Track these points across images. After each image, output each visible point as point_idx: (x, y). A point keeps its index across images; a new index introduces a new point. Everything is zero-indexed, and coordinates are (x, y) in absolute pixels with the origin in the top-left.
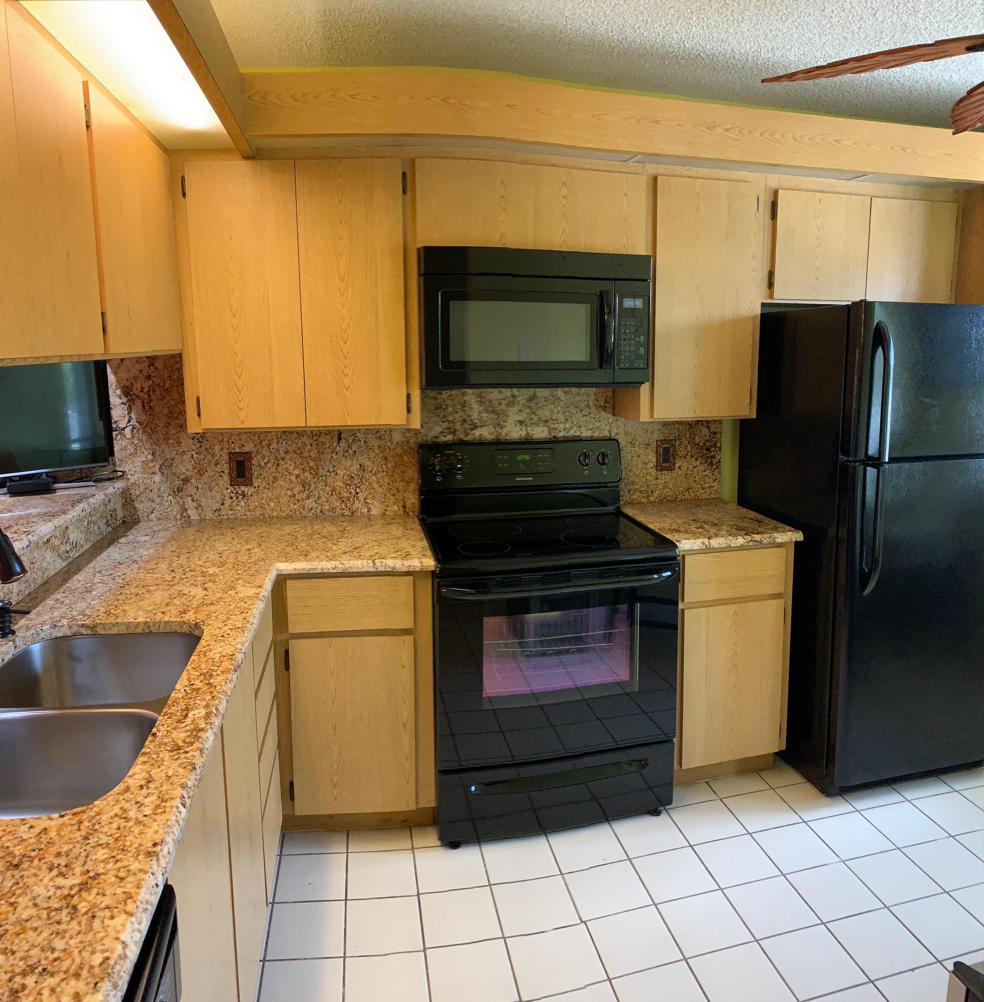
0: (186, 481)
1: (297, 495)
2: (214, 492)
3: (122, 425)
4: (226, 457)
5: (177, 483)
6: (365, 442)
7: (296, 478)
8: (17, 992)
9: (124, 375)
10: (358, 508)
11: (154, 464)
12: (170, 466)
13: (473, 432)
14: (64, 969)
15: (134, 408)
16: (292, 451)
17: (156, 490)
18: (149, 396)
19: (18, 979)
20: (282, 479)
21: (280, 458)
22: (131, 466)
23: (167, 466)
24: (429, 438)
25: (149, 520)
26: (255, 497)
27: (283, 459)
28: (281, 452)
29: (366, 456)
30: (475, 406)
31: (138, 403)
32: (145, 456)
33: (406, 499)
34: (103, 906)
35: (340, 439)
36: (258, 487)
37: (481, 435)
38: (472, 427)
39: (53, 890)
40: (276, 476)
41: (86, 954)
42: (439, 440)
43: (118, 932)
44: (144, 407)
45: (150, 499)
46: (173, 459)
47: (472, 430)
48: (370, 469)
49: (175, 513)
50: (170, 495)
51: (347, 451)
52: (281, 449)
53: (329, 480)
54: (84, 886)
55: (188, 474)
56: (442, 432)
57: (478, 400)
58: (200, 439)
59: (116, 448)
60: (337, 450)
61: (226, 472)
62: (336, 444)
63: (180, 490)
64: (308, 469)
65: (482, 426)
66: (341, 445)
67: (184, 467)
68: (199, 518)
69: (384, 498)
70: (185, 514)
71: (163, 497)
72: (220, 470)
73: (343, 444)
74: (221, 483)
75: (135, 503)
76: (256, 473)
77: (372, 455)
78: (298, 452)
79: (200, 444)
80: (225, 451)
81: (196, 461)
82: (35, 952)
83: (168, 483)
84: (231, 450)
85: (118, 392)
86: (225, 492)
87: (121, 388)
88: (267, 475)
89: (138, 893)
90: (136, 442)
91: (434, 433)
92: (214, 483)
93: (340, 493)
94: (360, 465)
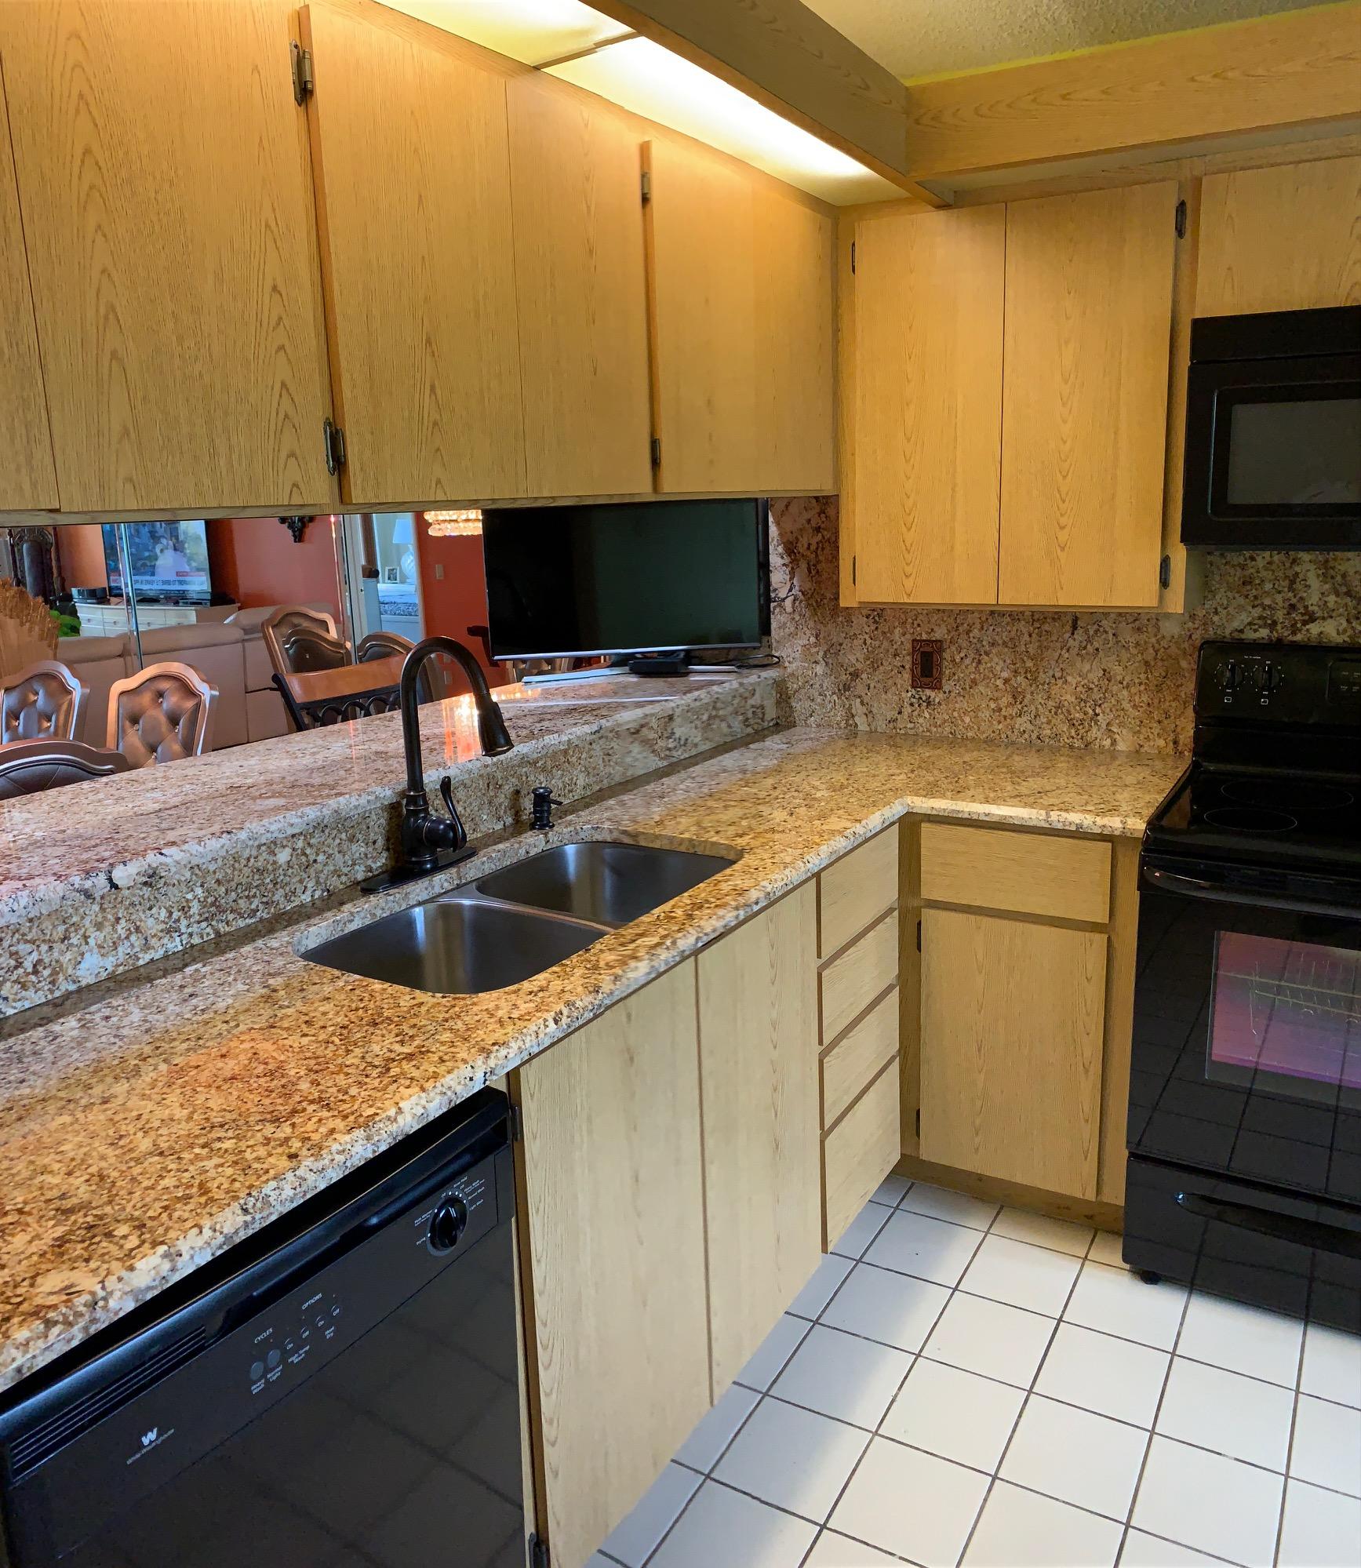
0: (855, 675)
1: (1004, 709)
2: (889, 695)
3: (782, 595)
4: (908, 646)
5: (844, 677)
6: (1114, 635)
7: (1004, 684)
8: (296, 1112)
9: (788, 526)
10: (1096, 738)
11: (817, 649)
12: (837, 654)
13: (1307, 627)
14: (341, 1109)
15: (797, 571)
16: (1000, 642)
17: (817, 686)
18: (817, 556)
19: (304, 1104)
20: (983, 683)
21: (982, 653)
22: (790, 650)
23: (833, 651)
24: (1227, 632)
25: (807, 725)
26: (943, 706)
27: (987, 654)
28: (984, 643)
29: (1114, 657)
30: (1314, 581)
31: (804, 565)
32: (806, 638)
33: (1179, 729)
34: (409, 1076)
35: (1075, 627)
36: (950, 692)
37: (1321, 633)
38: (1307, 617)
39: (385, 1050)
40: (975, 678)
41: (364, 1106)
42: (1243, 636)
43: (402, 1099)
44: (810, 572)
45: (809, 697)
46: (841, 645)
47: (1305, 623)
48: (1119, 678)
49: (839, 718)
50: (834, 693)
51: (1085, 648)
52: (985, 638)
53: (1055, 690)
54: (410, 1057)
55: (859, 666)
56: (1250, 624)
57: (1320, 572)
58: (877, 618)
59: (774, 625)
60: (1068, 645)
61: (907, 667)
62: (1068, 635)
63: (847, 688)
64: (1022, 671)
65: (1324, 618)
66: (1075, 636)
67: (854, 656)
68: (868, 729)
69: (1140, 726)
70: (851, 722)
71: (826, 696)
72: (900, 664)
73: (1079, 635)
74: (899, 682)
75: (792, 700)
76: (947, 672)
77: (1125, 655)
78: (1010, 644)
79: (875, 625)
80: (908, 636)
81: (870, 649)
82: (334, 1090)
83: (833, 677)
84: (915, 636)
85: (780, 549)
86: (904, 694)
87: (783, 543)
88: (962, 675)
89: (444, 1076)
90: (797, 618)
91: (1236, 624)
92: (890, 682)
93: (1069, 712)
94: (1104, 671)
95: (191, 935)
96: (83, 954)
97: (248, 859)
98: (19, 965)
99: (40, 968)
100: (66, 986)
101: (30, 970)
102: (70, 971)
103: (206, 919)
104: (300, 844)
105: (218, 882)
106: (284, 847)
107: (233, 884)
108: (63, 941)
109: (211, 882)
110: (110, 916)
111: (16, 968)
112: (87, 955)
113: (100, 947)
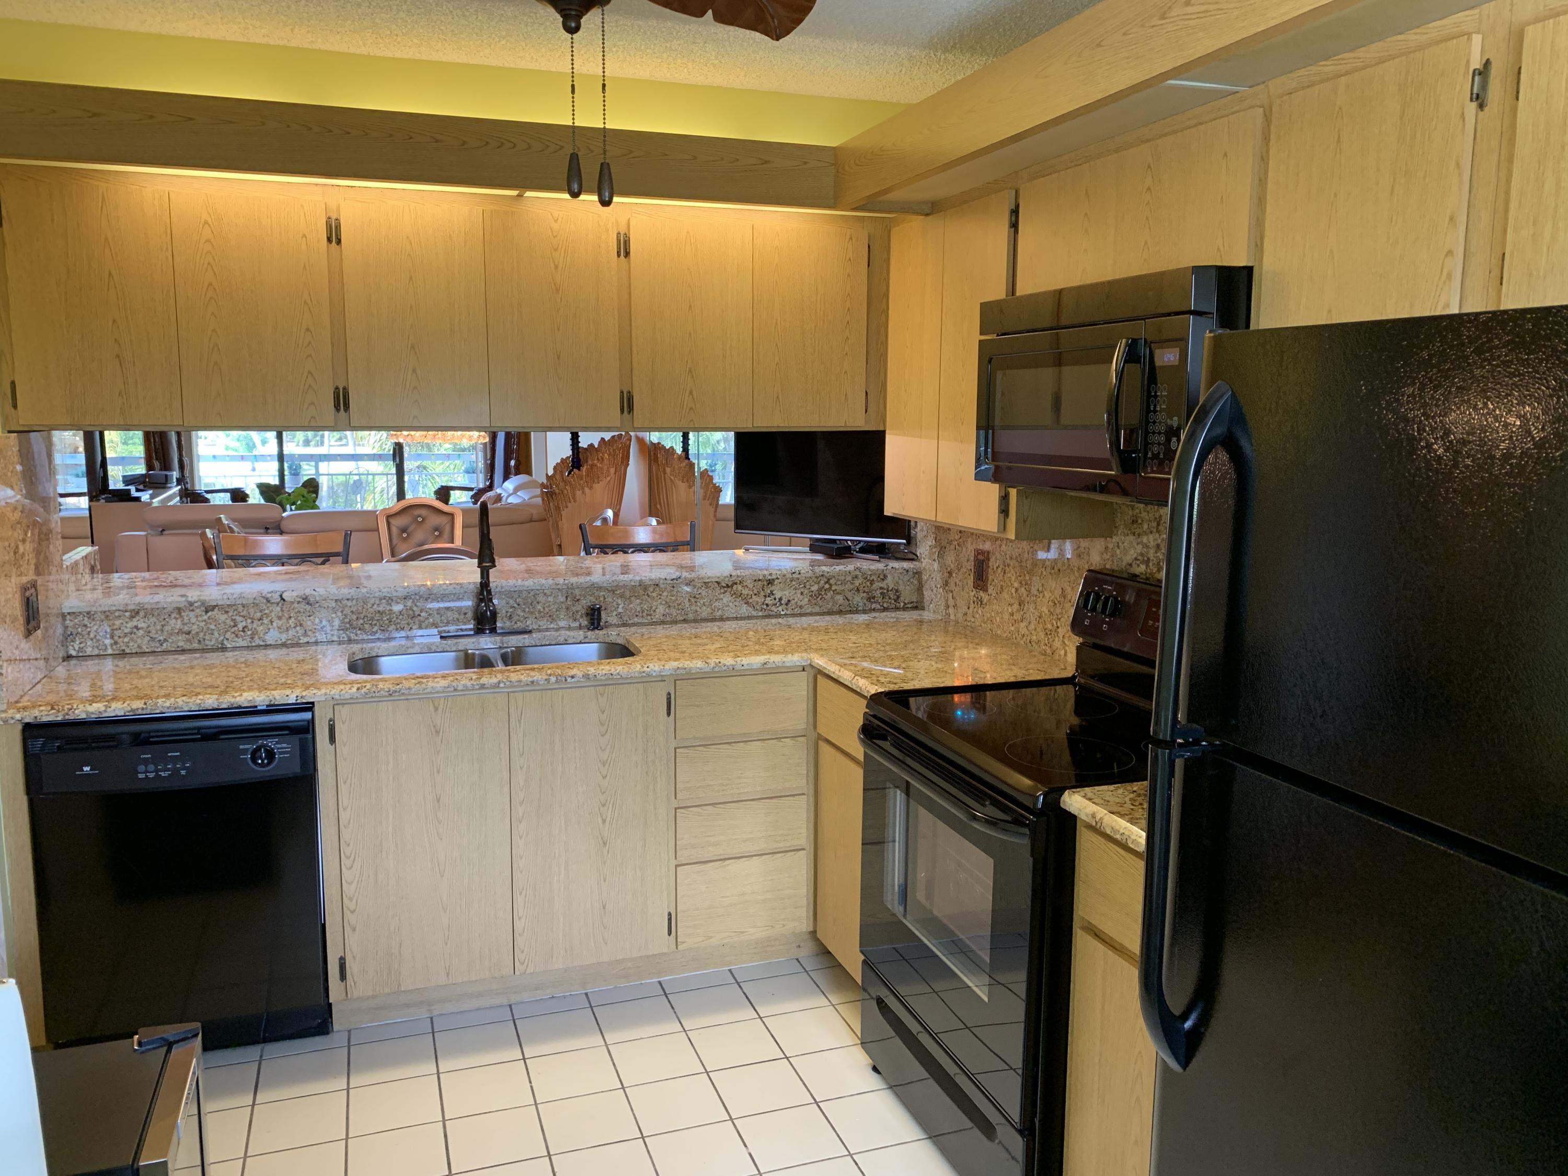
95: (333, 635)
96: (269, 629)
97: (373, 605)
98: (235, 626)
99: (246, 630)
100: (257, 642)
101: (241, 629)
102: (261, 635)
103: (343, 630)
104: (409, 603)
105: (352, 612)
106: (398, 603)
107: (362, 616)
108: (259, 620)
109: (347, 611)
110: (286, 615)
111: (234, 626)
112: (271, 630)
113: (279, 628)
